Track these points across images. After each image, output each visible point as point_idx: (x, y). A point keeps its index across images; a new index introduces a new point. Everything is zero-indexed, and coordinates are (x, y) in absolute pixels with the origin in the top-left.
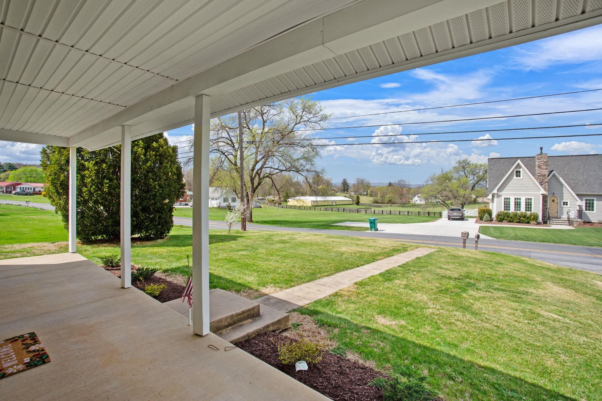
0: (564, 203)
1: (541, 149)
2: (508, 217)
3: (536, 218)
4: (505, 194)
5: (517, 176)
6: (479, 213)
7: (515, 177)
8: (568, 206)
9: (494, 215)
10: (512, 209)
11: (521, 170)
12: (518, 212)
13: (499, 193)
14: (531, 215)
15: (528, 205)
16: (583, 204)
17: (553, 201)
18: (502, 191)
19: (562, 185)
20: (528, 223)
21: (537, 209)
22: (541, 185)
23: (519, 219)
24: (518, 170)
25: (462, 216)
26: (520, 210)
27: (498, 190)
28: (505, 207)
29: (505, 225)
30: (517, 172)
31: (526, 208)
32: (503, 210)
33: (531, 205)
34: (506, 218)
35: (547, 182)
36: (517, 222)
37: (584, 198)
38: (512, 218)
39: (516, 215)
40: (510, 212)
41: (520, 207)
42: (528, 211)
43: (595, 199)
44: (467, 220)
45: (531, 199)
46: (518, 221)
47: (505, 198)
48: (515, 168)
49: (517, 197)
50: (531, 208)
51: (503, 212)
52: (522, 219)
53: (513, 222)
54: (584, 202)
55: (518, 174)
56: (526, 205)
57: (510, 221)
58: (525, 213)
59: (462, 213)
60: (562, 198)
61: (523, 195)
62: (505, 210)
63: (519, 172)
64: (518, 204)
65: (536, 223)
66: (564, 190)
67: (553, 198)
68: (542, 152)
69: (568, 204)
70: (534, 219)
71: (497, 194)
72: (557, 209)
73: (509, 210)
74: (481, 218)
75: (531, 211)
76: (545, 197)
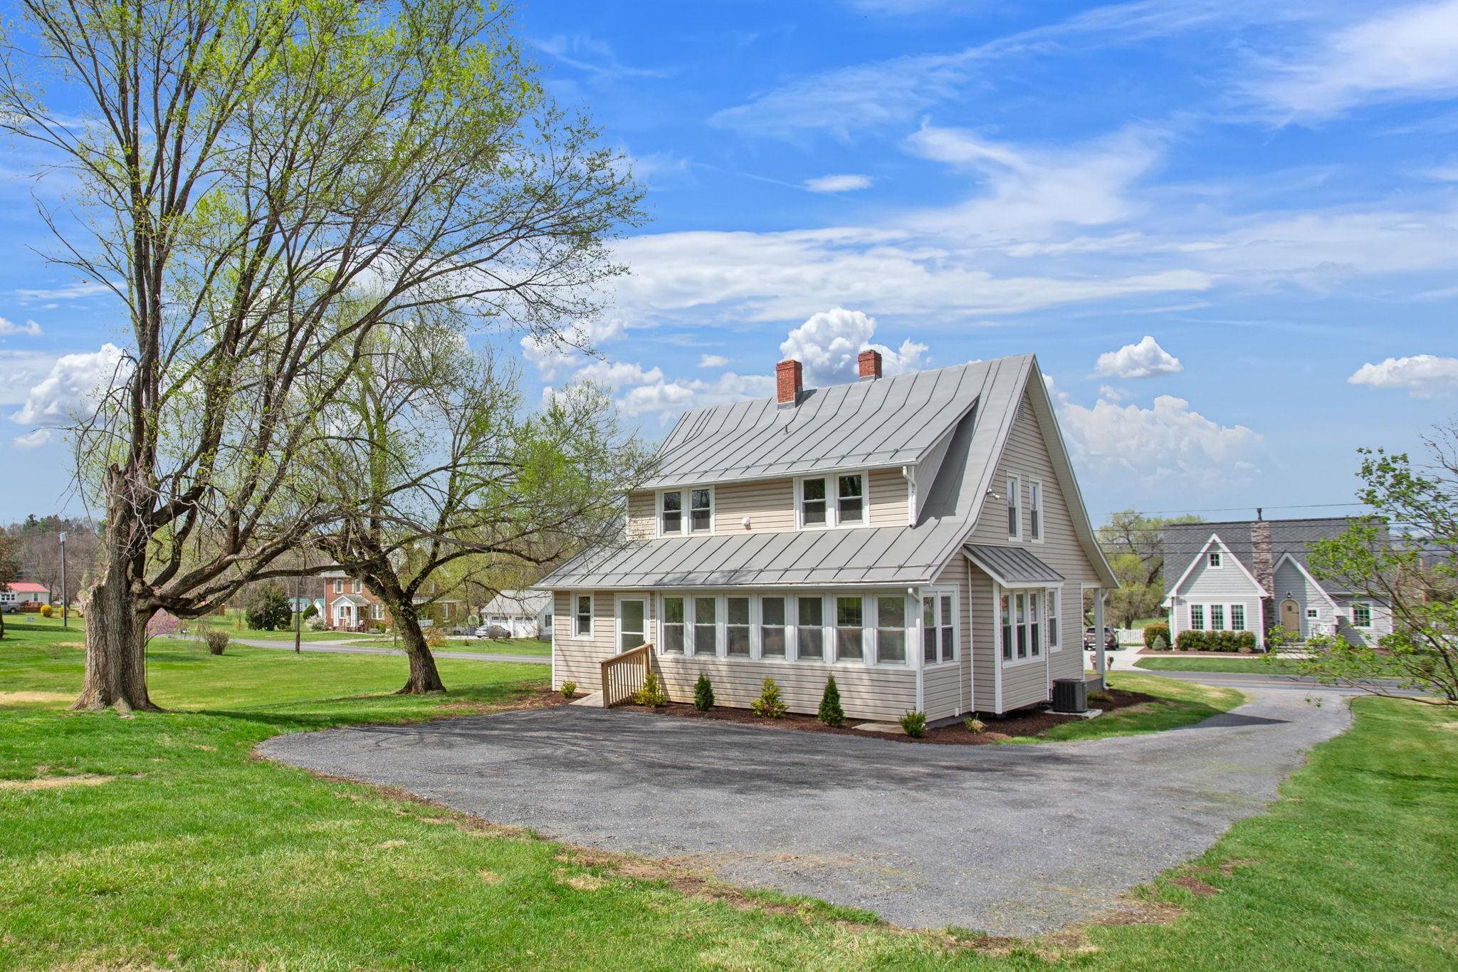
0: (1310, 612)
1: (1260, 511)
2: (1198, 640)
3: (1250, 641)
4: (1191, 598)
5: (1213, 564)
6: (1145, 635)
7: (1209, 566)
8: (1318, 617)
9: (1174, 637)
10: (1207, 626)
11: (1219, 552)
12: (1219, 631)
13: (1182, 597)
14: (1241, 637)
15: (1238, 618)
16: (1349, 613)
17: (1290, 609)
18: (1186, 592)
19: (1303, 578)
20: (1236, 651)
21: (1254, 624)
22: (1260, 582)
23: (1220, 644)
24: (1213, 552)
25: (1112, 641)
26: (1222, 628)
27: (1179, 591)
28: (1193, 622)
29: (1192, 655)
30: (1212, 557)
31: (1233, 623)
32: (1190, 628)
33: (1242, 617)
34: (1194, 643)
35: (1271, 574)
36: (1216, 650)
37: (1351, 603)
38: (1206, 643)
39: (1212, 637)
40: (1203, 631)
41: (1222, 622)
42: (1238, 628)
43: (1371, 603)
44: (1124, 649)
45: (1241, 607)
46: (1218, 647)
47: (1192, 607)
48: (1209, 548)
49: (1215, 603)
50: (1242, 623)
51: (1189, 632)
52: (1224, 643)
53: (1208, 649)
54: (1351, 610)
55: (1215, 560)
56: (1233, 617)
57: (1203, 649)
58: (1231, 633)
59: (1112, 636)
60: (1304, 604)
61: (1226, 599)
62: (1193, 627)
63: (1217, 557)
64: (1217, 617)
65: (1249, 650)
66: (1308, 587)
67: (1288, 604)
68: (1260, 518)
69: (1318, 614)
70: (1246, 644)
71: (1178, 598)
72: (1298, 624)
73: (1202, 627)
74: (1149, 645)
75: (1242, 628)
76: (1268, 605)
